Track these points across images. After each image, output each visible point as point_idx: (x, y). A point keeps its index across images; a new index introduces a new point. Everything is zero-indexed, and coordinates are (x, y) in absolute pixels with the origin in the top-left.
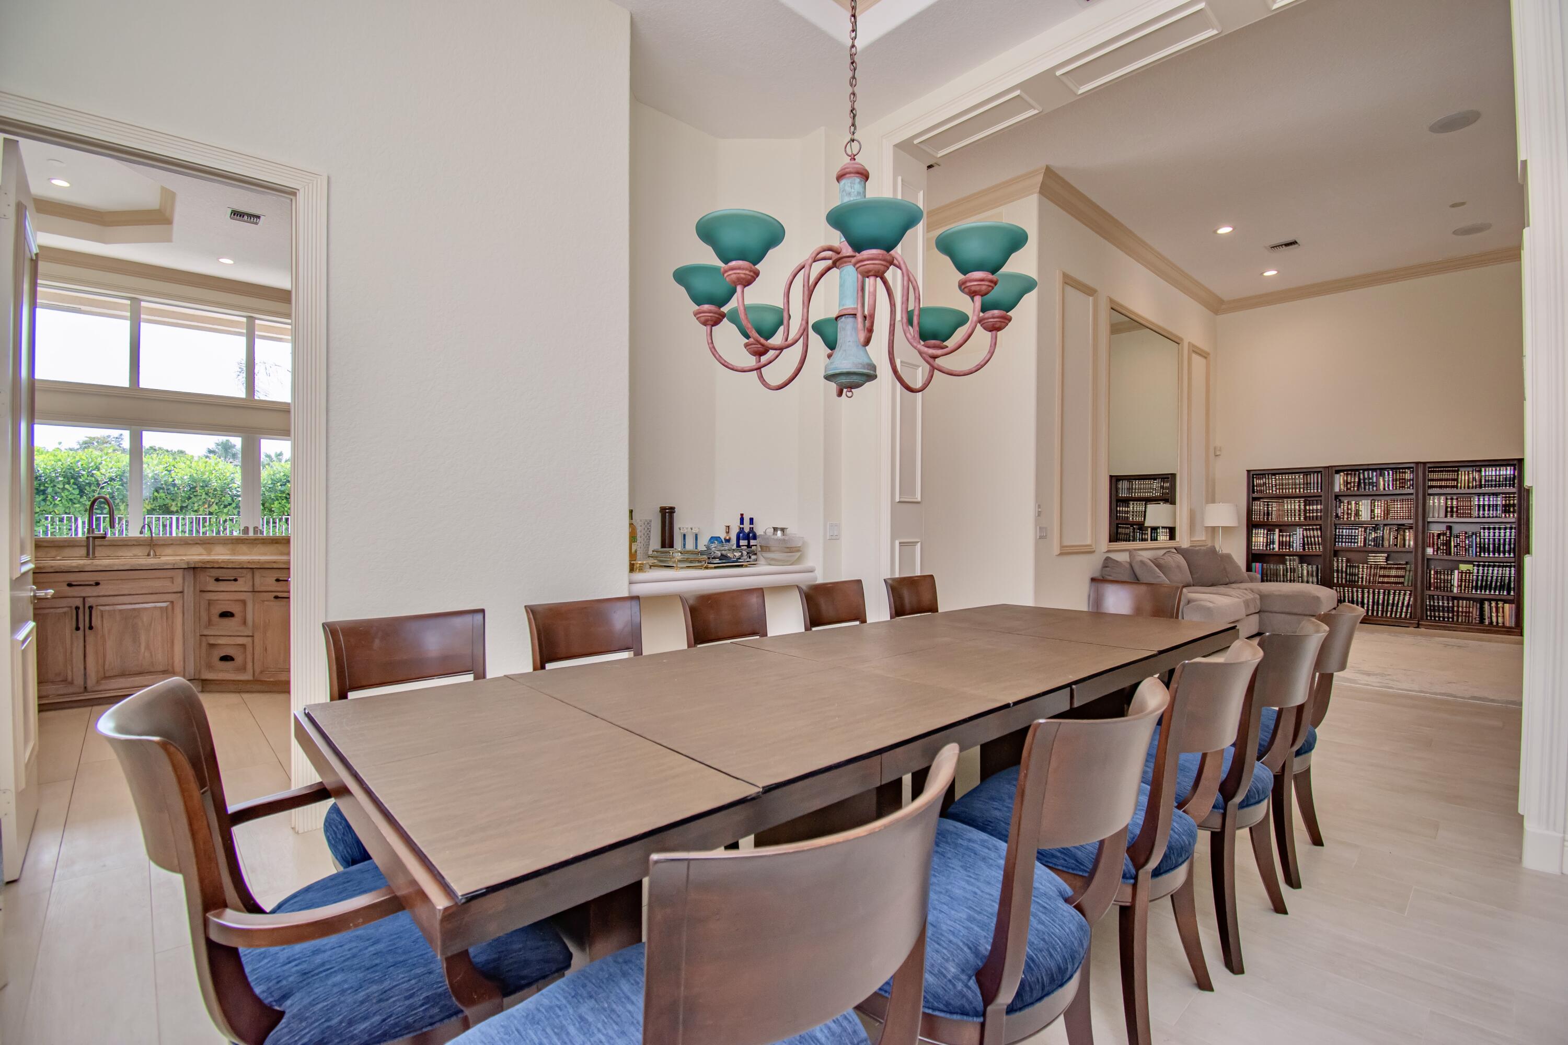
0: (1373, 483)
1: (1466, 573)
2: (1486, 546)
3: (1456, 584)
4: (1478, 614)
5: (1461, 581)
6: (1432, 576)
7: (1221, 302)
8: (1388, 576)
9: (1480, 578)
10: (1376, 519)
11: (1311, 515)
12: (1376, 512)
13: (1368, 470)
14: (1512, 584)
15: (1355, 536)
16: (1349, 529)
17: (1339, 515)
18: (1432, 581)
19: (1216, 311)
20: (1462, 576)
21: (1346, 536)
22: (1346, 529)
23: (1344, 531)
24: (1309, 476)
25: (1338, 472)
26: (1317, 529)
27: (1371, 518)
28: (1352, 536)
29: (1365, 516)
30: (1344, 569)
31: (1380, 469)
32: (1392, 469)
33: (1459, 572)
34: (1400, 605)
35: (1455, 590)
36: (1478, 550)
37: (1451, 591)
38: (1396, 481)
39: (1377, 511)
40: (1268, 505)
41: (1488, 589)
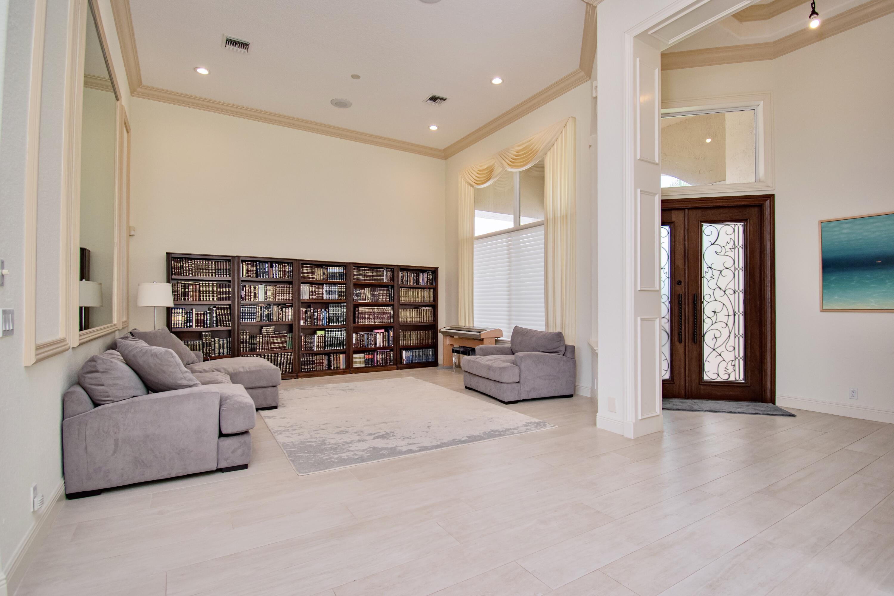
0: (265, 272)
1: (321, 336)
2: (332, 318)
3: (316, 345)
4: (327, 363)
5: (318, 342)
6: (303, 340)
8: (277, 343)
9: (329, 339)
10: (268, 300)
11: (222, 296)
12: (268, 295)
13: (262, 262)
14: (345, 341)
15: (254, 313)
16: (250, 308)
17: (243, 297)
18: (303, 344)
19: (133, 92)
20: (319, 338)
21: (248, 313)
22: (248, 308)
23: (246, 309)
24: (219, 263)
25: (243, 261)
26: (227, 308)
27: (265, 299)
28: (252, 313)
29: (261, 298)
30: (248, 341)
31: (271, 262)
32: (278, 263)
33: (317, 337)
34: (285, 364)
35: (315, 350)
36: (327, 321)
37: (314, 350)
38: (281, 272)
39: (269, 294)
40: (185, 286)
41: (333, 346)
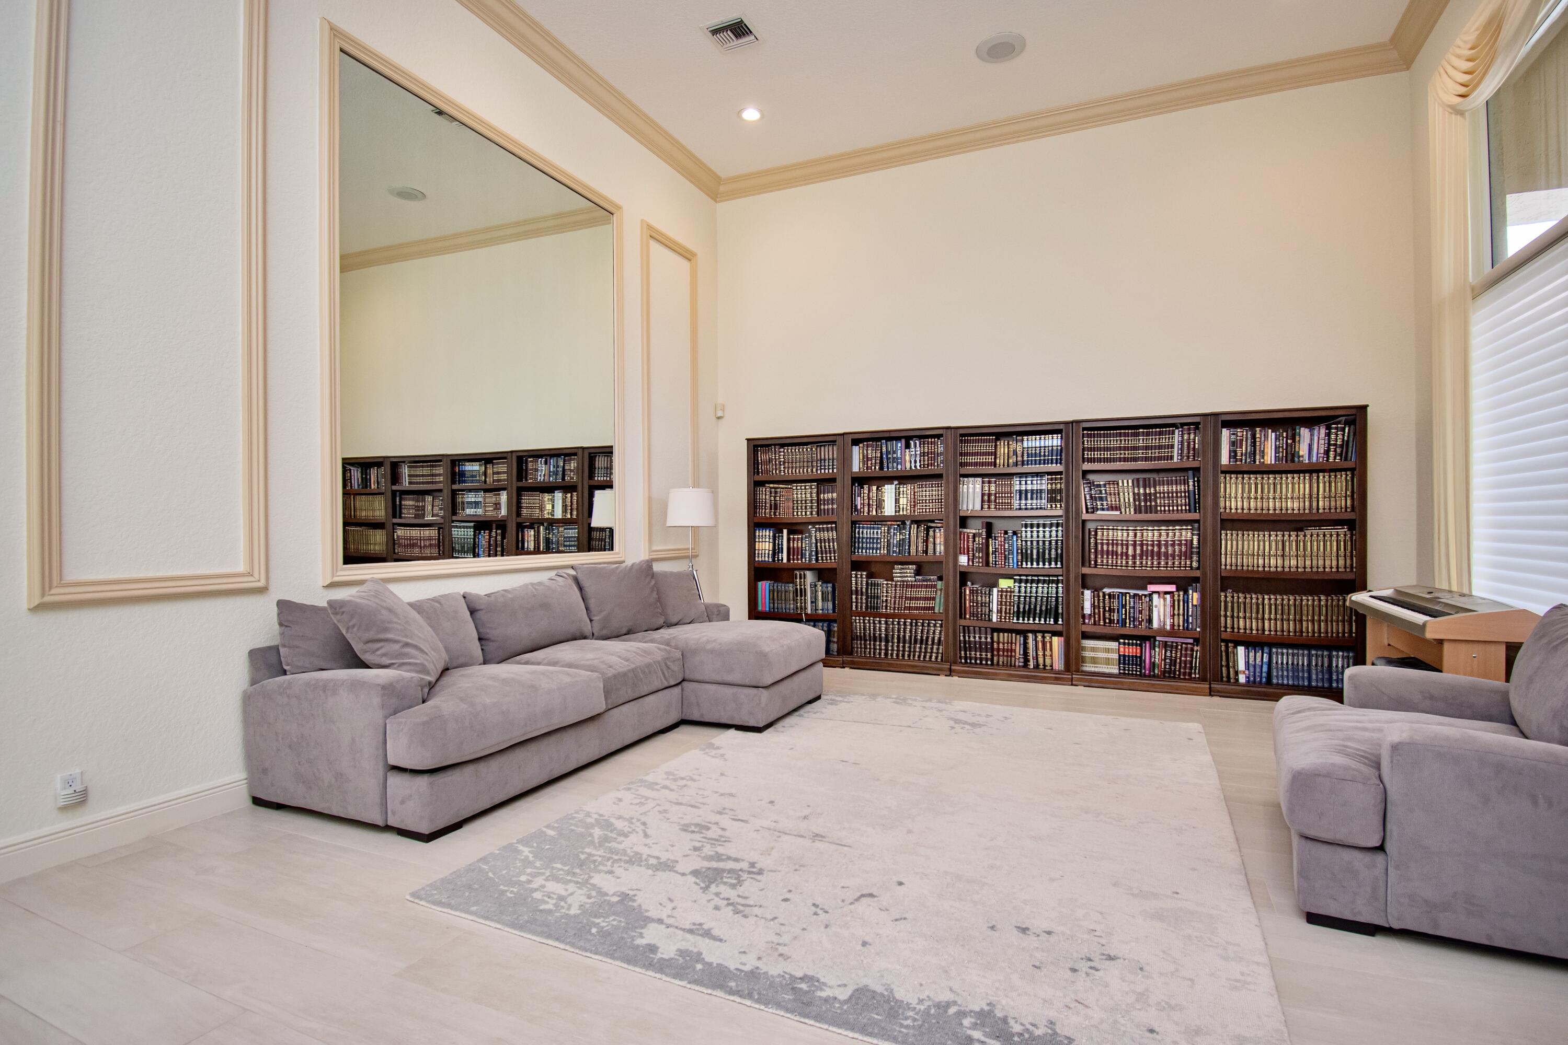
0: (897, 459)
1: (1007, 592)
2: (1029, 552)
3: (995, 609)
4: (1022, 652)
5: (1001, 605)
6: (968, 597)
7: (718, 180)
8: (917, 599)
9: (1022, 599)
10: (901, 513)
11: (826, 507)
12: (901, 502)
13: (891, 439)
14: (1060, 606)
15: (877, 538)
16: (870, 528)
17: (859, 507)
18: (968, 605)
19: (715, 196)
20: (1001, 596)
21: (867, 538)
22: (867, 528)
23: (865, 531)
24: (823, 448)
25: (856, 442)
26: (832, 529)
27: (896, 512)
28: (873, 538)
29: (889, 510)
30: (864, 590)
31: (907, 437)
32: (920, 437)
33: (998, 591)
34: (930, 643)
35: (994, 619)
36: (1020, 557)
37: (990, 620)
38: (924, 456)
39: (903, 501)
40: (776, 493)
41: (1032, 615)
